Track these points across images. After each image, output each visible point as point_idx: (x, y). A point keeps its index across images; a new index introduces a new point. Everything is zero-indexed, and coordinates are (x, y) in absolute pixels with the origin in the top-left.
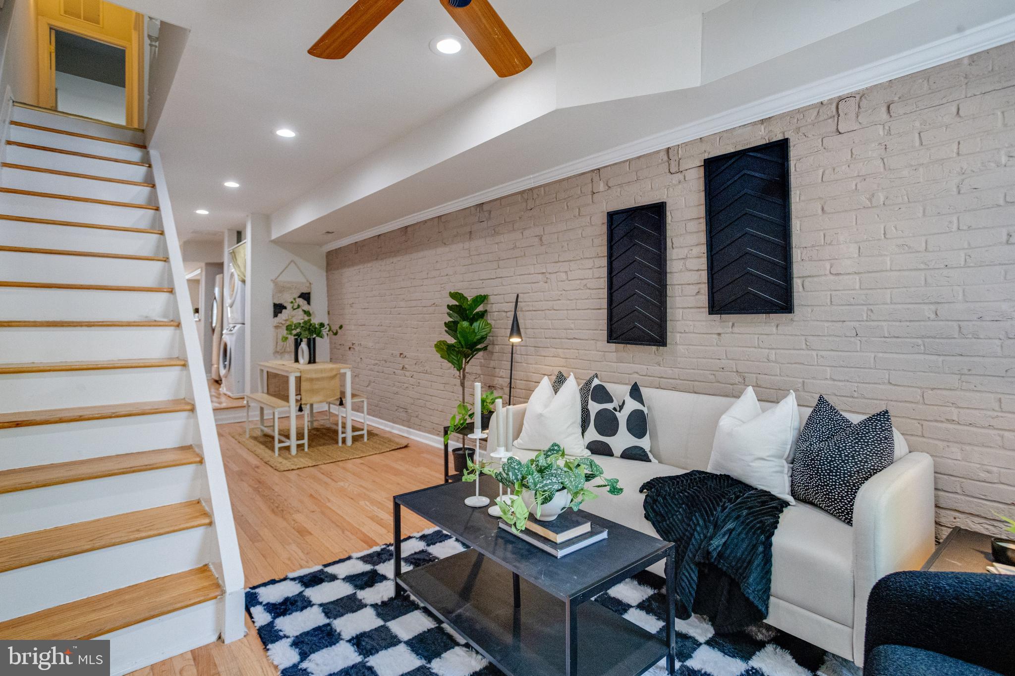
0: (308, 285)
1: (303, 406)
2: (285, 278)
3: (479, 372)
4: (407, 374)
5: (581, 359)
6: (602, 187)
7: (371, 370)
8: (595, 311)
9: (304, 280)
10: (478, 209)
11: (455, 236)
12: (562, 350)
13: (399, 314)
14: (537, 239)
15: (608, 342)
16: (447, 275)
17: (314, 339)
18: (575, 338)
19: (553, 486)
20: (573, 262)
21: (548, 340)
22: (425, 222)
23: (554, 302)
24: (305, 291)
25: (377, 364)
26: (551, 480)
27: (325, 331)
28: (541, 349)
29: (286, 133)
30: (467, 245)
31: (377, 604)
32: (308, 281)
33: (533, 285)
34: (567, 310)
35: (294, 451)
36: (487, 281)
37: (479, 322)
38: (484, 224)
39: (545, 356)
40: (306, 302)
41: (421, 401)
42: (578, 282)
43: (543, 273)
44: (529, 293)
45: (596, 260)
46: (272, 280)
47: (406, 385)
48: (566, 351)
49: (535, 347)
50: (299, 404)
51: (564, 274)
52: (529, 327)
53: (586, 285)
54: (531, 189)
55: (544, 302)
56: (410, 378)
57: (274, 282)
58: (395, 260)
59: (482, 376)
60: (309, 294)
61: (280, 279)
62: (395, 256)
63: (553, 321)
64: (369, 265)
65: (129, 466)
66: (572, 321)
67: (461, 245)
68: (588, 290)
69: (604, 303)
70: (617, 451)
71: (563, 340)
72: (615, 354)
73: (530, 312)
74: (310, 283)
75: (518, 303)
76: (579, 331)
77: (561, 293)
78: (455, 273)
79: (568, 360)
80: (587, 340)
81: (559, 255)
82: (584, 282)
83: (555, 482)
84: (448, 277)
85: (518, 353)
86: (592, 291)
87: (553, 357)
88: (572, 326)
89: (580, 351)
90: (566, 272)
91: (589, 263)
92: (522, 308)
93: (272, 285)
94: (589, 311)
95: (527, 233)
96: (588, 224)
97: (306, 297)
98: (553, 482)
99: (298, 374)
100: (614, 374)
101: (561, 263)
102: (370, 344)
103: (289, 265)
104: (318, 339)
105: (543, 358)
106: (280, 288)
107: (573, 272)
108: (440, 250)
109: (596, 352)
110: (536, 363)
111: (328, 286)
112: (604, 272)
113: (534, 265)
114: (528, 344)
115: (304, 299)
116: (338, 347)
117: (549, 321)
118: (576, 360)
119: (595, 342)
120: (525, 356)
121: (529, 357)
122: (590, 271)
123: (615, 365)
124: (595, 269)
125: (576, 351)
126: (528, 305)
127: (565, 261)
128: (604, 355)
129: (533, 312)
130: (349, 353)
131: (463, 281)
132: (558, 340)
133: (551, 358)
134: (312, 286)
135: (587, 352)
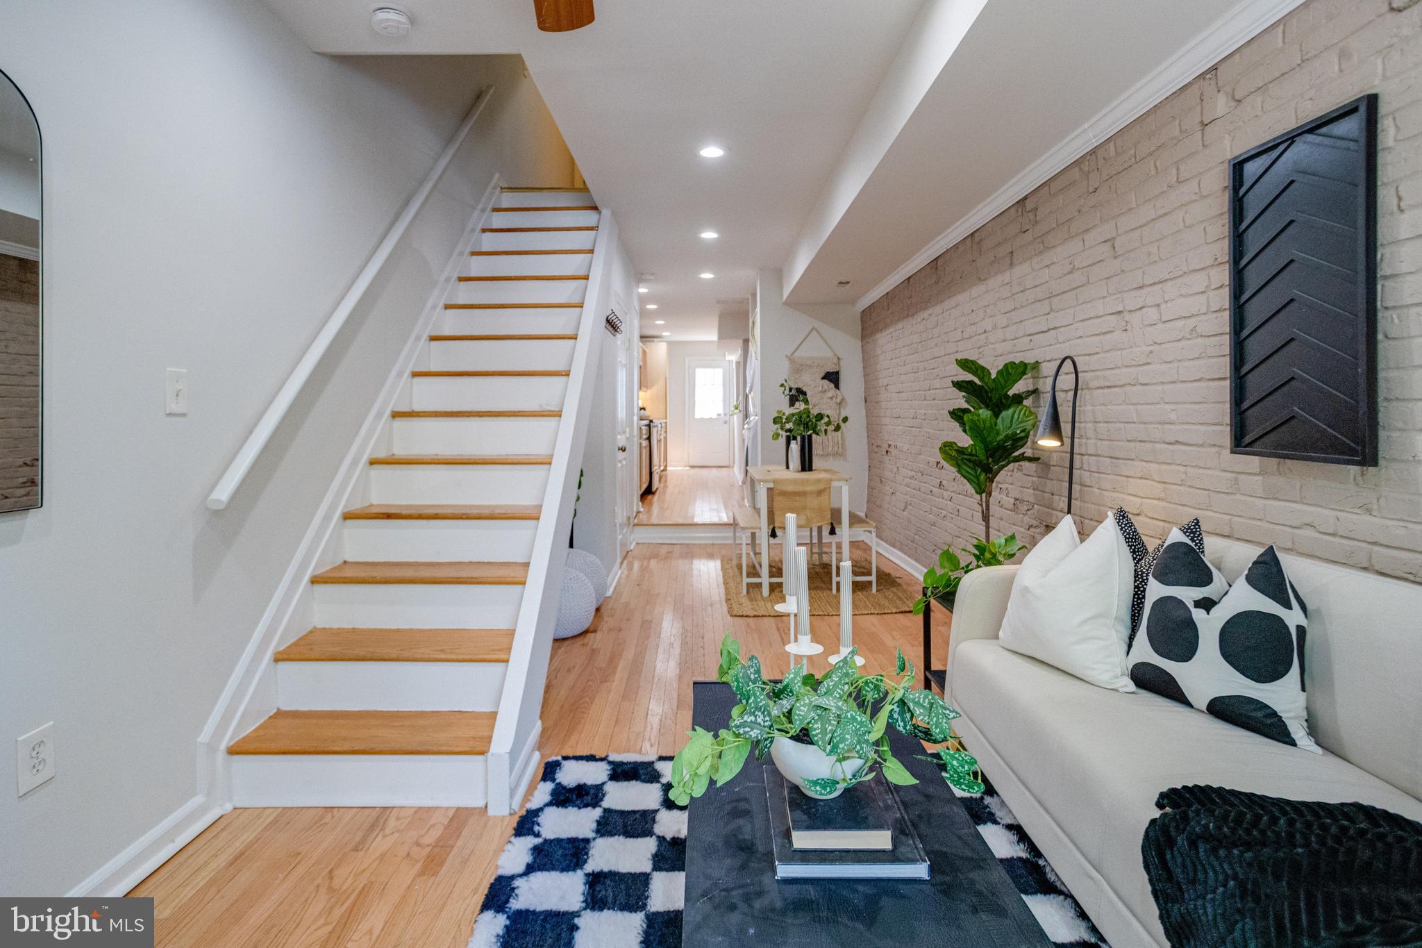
0: (835, 360)
1: (776, 530)
2: (803, 353)
3: (1032, 500)
4: (946, 494)
5: (1190, 486)
6: (1221, 105)
7: (907, 485)
8: (1212, 384)
9: (830, 355)
10: (1020, 210)
11: (991, 263)
12: (1156, 466)
13: (934, 399)
14: (1107, 247)
15: (1232, 452)
16: (985, 332)
17: (810, 437)
18: (1177, 442)
19: (752, 730)
20: (1170, 283)
21: (1133, 444)
22: (956, 246)
23: (1140, 368)
24: (832, 369)
25: (913, 477)
26: (755, 717)
27: (821, 425)
28: (1120, 461)
29: (712, 152)
30: (1006, 277)
31: (664, 838)
32: (835, 355)
33: (1101, 337)
34: (1163, 383)
35: (766, 591)
36: (1035, 336)
37: (1010, 411)
38: (1028, 237)
39: (1127, 477)
40: (832, 385)
41: (960, 540)
42: (1180, 323)
43: (1120, 312)
44: (1097, 353)
45: (1213, 272)
46: (787, 356)
47: (944, 513)
48: (1164, 467)
49: (1111, 457)
50: (771, 527)
51: (1154, 310)
52: (1101, 420)
53: (1194, 329)
54: (1093, 152)
55: (1124, 370)
56: (949, 502)
57: (791, 358)
58: (925, 314)
59: (1035, 506)
60: (837, 373)
61: (797, 354)
62: (926, 308)
63: (1139, 407)
64: (900, 325)
65: (470, 576)
66: (1173, 407)
67: (1000, 278)
68: (1200, 340)
69: (1224, 366)
70: (1201, 699)
71: (1158, 446)
72: (1260, 478)
73: (1101, 391)
74: (838, 358)
75: (1080, 375)
76: (1186, 427)
77: (1151, 348)
78: (995, 327)
79: (1168, 486)
80: (1201, 446)
81: (1144, 273)
82: (1193, 321)
83: (760, 724)
84: (986, 335)
85: (1086, 467)
86: (1207, 341)
87: (1141, 478)
88: (1173, 416)
89: (1189, 469)
90: (1158, 305)
91: (1199, 282)
92: (1087, 384)
93: (787, 363)
94: (1202, 384)
95: (1091, 238)
96: (1194, 198)
97: (833, 378)
98: (755, 722)
99: (771, 485)
100: (1259, 523)
101: (1148, 289)
102: (906, 447)
103: (810, 333)
104: (814, 436)
105: (1125, 479)
106: (798, 367)
107: (1170, 304)
108: (977, 290)
109: (1218, 473)
110: (1114, 490)
111: (864, 360)
112: (1223, 298)
113: (1104, 297)
114: (1100, 453)
115: (830, 380)
116: (876, 450)
117: (1132, 407)
118: (1181, 488)
119: (1214, 450)
120: (1096, 475)
121: (1103, 476)
122: (1203, 298)
123: (1260, 502)
124: (1212, 294)
125: (1182, 469)
126: (1097, 378)
127: (1154, 284)
128: (1236, 479)
129: (1106, 391)
130: (886, 458)
131: (1004, 341)
132: (1149, 445)
133: (1139, 481)
134: (842, 363)
135: (1201, 471)
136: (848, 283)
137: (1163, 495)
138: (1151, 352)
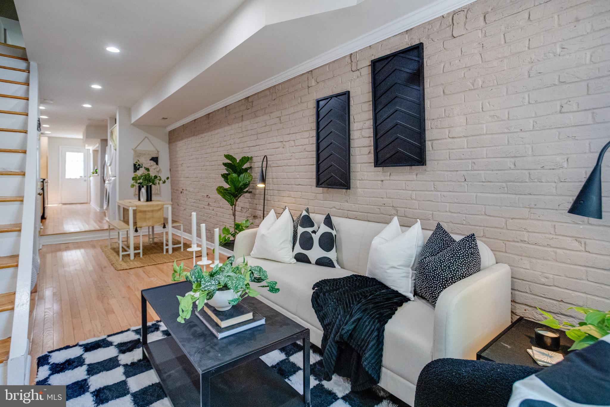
0: (156, 152)
1: (138, 228)
2: (141, 148)
3: (248, 207)
4: (211, 208)
5: (303, 198)
6: (313, 83)
7: (192, 206)
8: (310, 166)
9: (154, 149)
10: (246, 101)
11: (234, 119)
12: (293, 192)
13: (206, 170)
14: (278, 119)
15: (316, 187)
16: (230, 144)
17: (151, 186)
18: (299, 184)
20: (298, 134)
21: (285, 186)
22: (218, 110)
23: (288, 160)
24: (155, 156)
25: (195, 202)
27: (156, 181)
28: (281, 191)
30: (240, 124)
32: (156, 150)
33: (276, 149)
34: (295, 166)
36: (251, 147)
37: (244, 174)
38: (249, 111)
39: (283, 197)
40: (155, 163)
41: (218, 225)
42: (301, 147)
43: (282, 142)
44: (274, 155)
45: (311, 132)
46: (132, 149)
47: (210, 215)
48: (295, 193)
49: (278, 190)
50: (135, 227)
51: (293, 142)
52: (275, 177)
53: (305, 149)
54: (274, 86)
55: (283, 161)
56: (212, 211)
57: (135, 150)
58: (203, 135)
59: (250, 209)
60: (157, 158)
61: (138, 148)
62: (203, 133)
63: (288, 173)
64: (190, 139)
66: (298, 173)
67: (237, 125)
68: (307, 153)
69: (314, 161)
70: (313, 260)
71: (293, 186)
72: (322, 194)
73: (275, 168)
74: (158, 151)
75: (268, 162)
76: (302, 180)
77: (292, 154)
78: (234, 143)
79: (296, 199)
80: (306, 185)
81: (290, 130)
82: (304, 147)
84: (230, 145)
85: (269, 194)
86: (309, 153)
87: (288, 197)
88: (298, 176)
89: (303, 193)
90: (294, 140)
91: (306, 134)
92: (270, 165)
93: (133, 152)
94: (307, 166)
95: (273, 115)
96: (306, 108)
97: (155, 160)
100: (322, 208)
101: (291, 135)
102: (191, 190)
103: (144, 139)
104: (153, 185)
105: (282, 197)
106: (138, 154)
107: (298, 140)
108: (227, 128)
109: (312, 194)
110: (279, 201)
111: (170, 152)
112: (314, 140)
113: (277, 136)
114: (274, 189)
115: (154, 161)
116: (175, 191)
117: (285, 173)
118: (300, 199)
119: (310, 187)
120: (272, 196)
121: (275, 197)
122: (307, 140)
123: (322, 202)
124: (310, 138)
125: (301, 193)
126: (273, 163)
127: (293, 133)
128: (316, 195)
129: (277, 168)
130: (181, 195)
131: (239, 148)
132: (290, 186)
133: (287, 198)
134: (159, 153)
135: (306, 193)
136: (167, 118)
137: (294, 202)
138: (292, 155)
